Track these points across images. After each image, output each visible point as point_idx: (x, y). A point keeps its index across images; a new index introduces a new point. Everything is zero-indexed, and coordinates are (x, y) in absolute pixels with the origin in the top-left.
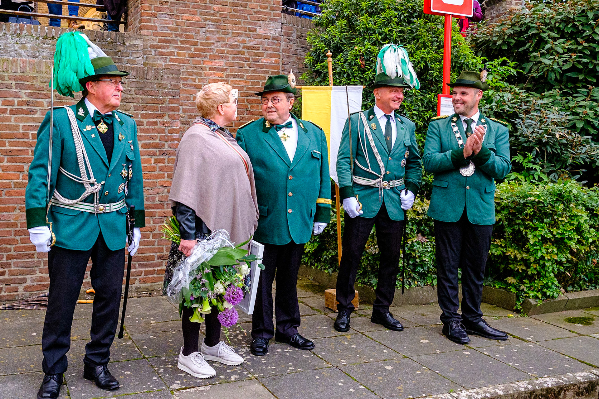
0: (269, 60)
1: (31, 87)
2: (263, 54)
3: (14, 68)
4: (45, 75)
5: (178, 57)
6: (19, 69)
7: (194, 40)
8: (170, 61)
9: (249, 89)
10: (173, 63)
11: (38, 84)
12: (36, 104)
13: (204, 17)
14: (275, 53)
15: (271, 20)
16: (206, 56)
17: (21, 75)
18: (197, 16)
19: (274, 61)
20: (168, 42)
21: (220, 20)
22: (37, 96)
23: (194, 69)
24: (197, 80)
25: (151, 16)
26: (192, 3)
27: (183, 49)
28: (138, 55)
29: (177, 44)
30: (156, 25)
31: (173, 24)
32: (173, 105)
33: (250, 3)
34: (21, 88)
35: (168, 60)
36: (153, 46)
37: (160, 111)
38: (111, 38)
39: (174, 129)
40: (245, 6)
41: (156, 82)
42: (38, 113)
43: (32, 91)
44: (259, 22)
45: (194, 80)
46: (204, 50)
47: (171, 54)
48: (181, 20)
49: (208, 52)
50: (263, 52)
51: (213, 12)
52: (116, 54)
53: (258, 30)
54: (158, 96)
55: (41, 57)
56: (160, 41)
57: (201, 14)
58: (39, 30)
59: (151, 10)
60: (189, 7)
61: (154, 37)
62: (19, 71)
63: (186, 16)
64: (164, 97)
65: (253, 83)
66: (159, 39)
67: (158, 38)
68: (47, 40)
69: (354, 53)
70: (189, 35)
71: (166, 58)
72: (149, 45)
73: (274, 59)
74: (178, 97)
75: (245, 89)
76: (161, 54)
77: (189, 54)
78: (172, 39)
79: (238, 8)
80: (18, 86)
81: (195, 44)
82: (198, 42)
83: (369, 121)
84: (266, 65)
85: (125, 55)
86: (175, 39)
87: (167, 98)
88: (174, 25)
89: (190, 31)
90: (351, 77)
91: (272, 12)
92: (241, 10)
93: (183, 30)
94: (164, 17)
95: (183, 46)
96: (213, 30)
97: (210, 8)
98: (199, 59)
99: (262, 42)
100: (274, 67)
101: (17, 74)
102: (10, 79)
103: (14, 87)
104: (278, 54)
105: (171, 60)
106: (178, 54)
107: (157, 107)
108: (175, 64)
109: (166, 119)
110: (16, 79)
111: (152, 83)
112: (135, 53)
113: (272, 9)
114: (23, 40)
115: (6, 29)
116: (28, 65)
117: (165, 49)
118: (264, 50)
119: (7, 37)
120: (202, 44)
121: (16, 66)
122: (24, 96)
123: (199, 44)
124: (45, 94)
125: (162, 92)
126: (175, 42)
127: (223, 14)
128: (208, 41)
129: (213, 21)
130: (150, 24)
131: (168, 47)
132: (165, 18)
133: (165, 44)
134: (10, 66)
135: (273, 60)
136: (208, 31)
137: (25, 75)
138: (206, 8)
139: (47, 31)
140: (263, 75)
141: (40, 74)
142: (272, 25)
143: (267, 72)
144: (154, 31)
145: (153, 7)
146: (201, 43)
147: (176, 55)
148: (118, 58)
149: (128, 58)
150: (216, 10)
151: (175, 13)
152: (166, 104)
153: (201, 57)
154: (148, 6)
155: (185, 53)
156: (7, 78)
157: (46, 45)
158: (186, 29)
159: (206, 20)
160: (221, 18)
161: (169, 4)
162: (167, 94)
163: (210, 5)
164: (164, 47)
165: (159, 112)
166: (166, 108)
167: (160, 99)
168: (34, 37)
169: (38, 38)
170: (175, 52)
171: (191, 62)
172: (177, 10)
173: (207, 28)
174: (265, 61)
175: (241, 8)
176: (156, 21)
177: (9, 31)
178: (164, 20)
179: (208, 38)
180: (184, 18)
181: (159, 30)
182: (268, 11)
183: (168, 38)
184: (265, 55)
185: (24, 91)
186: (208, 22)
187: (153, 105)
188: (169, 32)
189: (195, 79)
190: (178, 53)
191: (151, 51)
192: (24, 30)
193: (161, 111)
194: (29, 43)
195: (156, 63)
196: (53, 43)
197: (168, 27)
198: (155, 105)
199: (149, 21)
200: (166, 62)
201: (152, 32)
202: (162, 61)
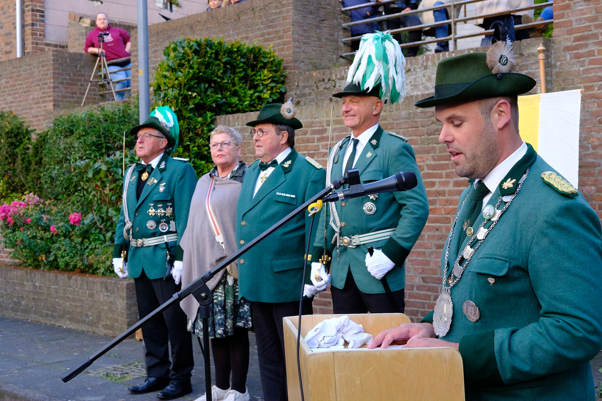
5: (599, 57)
10: (593, 66)
20: (587, 38)
25: (564, 9)
29: (598, 39)
30: (571, 18)
31: (591, 12)
35: (586, 63)
36: (567, 49)
47: (591, 53)
56: (577, 39)
61: (568, 36)
66: (575, 37)
67: (573, 37)
71: (584, 61)
72: (562, 48)
76: (578, 56)
78: (591, 33)
86: (595, 32)
88: (593, 14)
94: (580, 6)
105: (591, 62)
108: (596, 66)
117: (582, 48)
126: (595, 36)
130: (564, 20)
131: (586, 46)
144: (568, 28)
164: (581, 46)
170: (596, 51)
176: (570, 14)
181: (575, 25)
183: (586, 33)
188: (586, 24)
190: (599, 51)
191: (565, 56)
195: (572, 69)
197: (586, 19)
199: (562, 16)
200: (584, 66)
201: (565, 29)
202: (579, 66)
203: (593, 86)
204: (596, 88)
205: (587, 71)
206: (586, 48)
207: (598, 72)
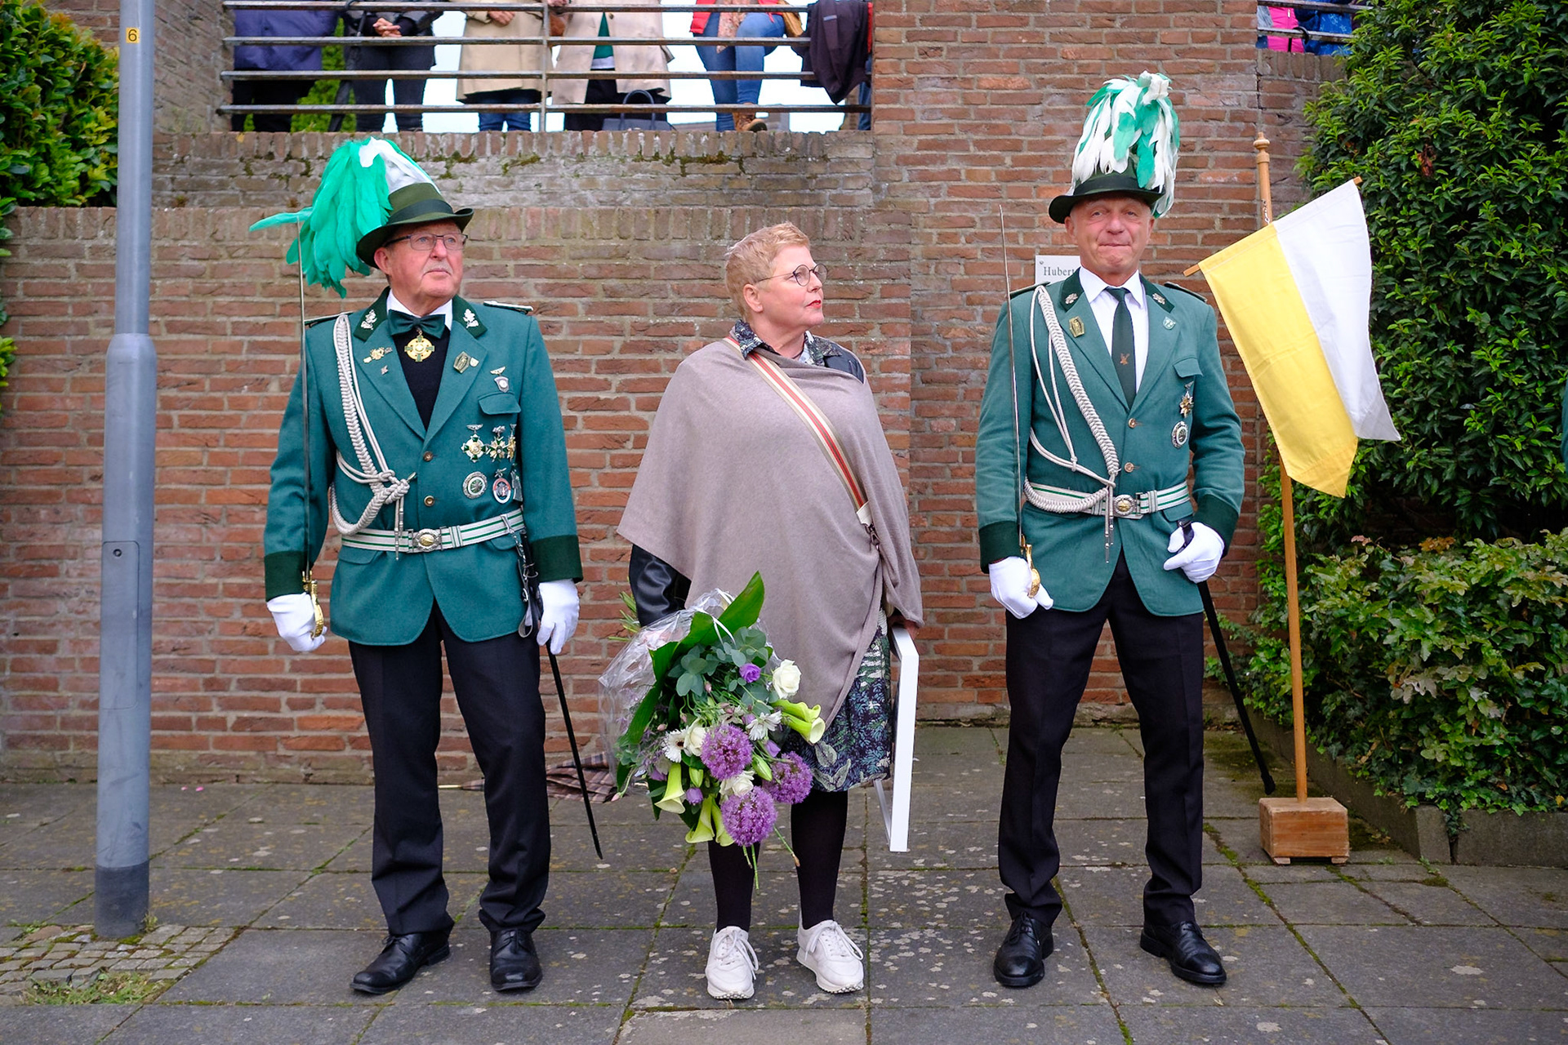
0: (1224, 176)
1: (547, 272)
2: (1207, 158)
3: (513, 230)
4: (581, 242)
5: (969, 183)
6: (524, 232)
7: (1012, 137)
8: (949, 194)
9: (1166, 254)
10: (956, 199)
11: (563, 264)
12: (560, 310)
13: (1038, 76)
14: (1238, 154)
15: (1226, 68)
16: (1044, 176)
17: (527, 244)
18: (1018, 77)
19: (1238, 176)
20: (944, 146)
21: (1081, 81)
22: (561, 292)
23: (1012, 209)
24: (1021, 239)
25: (900, 87)
26: (1005, 46)
27: (982, 161)
28: (861, 183)
29: (968, 150)
30: (913, 106)
31: (954, 101)
32: (893, 301)
33: (1164, 31)
34: (528, 275)
35: (943, 192)
36: (904, 161)
37: (857, 316)
38: (792, 148)
39: (896, 361)
40: (1150, 39)
41: (848, 244)
42: (565, 330)
43: (551, 281)
44: (1190, 78)
45: (1013, 238)
46: (1039, 161)
47: (953, 175)
48: (976, 90)
49: (1050, 165)
50: (1205, 154)
51: (1060, 62)
52: (804, 183)
53: (1188, 99)
54: (852, 280)
55: (628, 203)
56: (924, 146)
57: (1030, 70)
58: (625, 141)
59: (898, 72)
60: (997, 56)
61: (906, 137)
62: (524, 237)
63: (989, 79)
64: (869, 282)
65: (1177, 239)
66: (920, 141)
67: (916, 140)
68: (643, 163)
69: (1409, 137)
70: (997, 126)
71: (939, 188)
72: (894, 157)
73: (1238, 171)
74: (904, 280)
75: (1155, 255)
76: (925, 177)
77: (998, 174)
78: (953, 137)
79: (1131, 46)
80: (522, 271)
81: (1016, 146)
82: (1022, 141)
83: (1062, 312)
84: (1213, 189)
85: (826, 184)
86: (961, 137)
87: (877, 285)
88: (959, 104)
89: (999, 114)
90: (1398, 205)
91: (1229, 48)
92: (1140, 51)
93: (981, 115)
94: (931, 87)
95: (981, 153)
96: (1062, 107)
97: (1053, 53)
98: (1026, 184)
99: (1199, 129)
100: (1238, 194)
101: (519, 244)
102: (503, 256)
103: (512, 273)
104: (1248, 158)
105: (952, 191)
106: (970, 175)
107: (852, 306)
108: (961, 199)
109: (875, 336)
110: (517, 255)
111: (836, 249)
112: (852, 178)
113: (1228, 39)
114: (589, 168)
115: (555, 146)
116: (543, 222)
117: (934, 163)
118: (1208, 150)
119: (555, 163)
120: (1033, 146)
121: (518, 225)
122: (534, 293)
123: (1025, 145)
124: (579, 286)
125: (864, 270)
126: (961, 145)
127: (1088, 65)
128: (1049, 138)
129: (1061, 85)
130: (898, 106)
131: (943, 159)
132: (935, 89)
133: (934, 152)
134: (504, 226)
135: (1235, 174)
136: (1048, 111)
137: (536, 244)
138: (1043, 53)
139: (643, 142)
140: (1205, 215)
141: (570, 241)
142: (1228, 83)
143: (1219, 208)
144: (906, 123)
145: (903, 65)
146: (1030, 143)
147: (963, 177)
148: (810, 195)
149: (834, 192)
150: (1070, 57)
151: (960, 74)
152: (875, 299)
153: (1030, 177)
154: (891, 63)
155: (988, 172)
156: (497, 255)
157: (639, 176)
158: (990, 111)
159: (1042, 83)
160: (1083, 76)
161: (944, 53)
162: (877, 275)
163: (1053, 46)
164: (933, 160)
165: (857, 319)
166: (875, 308)
167: (857, 288)
168: (613, 158)
169: (623, 161)
170: (963, 172)
171: (1004, 194)
172: (966, 66)
173: (1045, 105)
174: (1210, 179)
175: (1140, 46)
176: (912, 97)
177: (560, 149)
178: (932, 94)
179: (1049, 130)
180: (984, 84)
181: (920, 119)
182: (1216, 46)
183: (944, 137)
184: (1211, 163)
185: (532, 281)
186: (1050, 89)
187: (839, 301)
188: (944, 121)
189: (1016, 235)
190: (968, 172)
191: (900, 173)
192: (592, 143)
193: (861, 317)
194: (602, 173)
195: (912, 200)
196: (656, 169)
197: (942, 110)
198: (844, 302)
199: (895, 99)
200: (939, 196)
201: (900, 124)
202: (927, 195)
203: (956, 234)
204: (963, 239)
205: (947, 206)
206: (942, 163)
207: (966, 211)
